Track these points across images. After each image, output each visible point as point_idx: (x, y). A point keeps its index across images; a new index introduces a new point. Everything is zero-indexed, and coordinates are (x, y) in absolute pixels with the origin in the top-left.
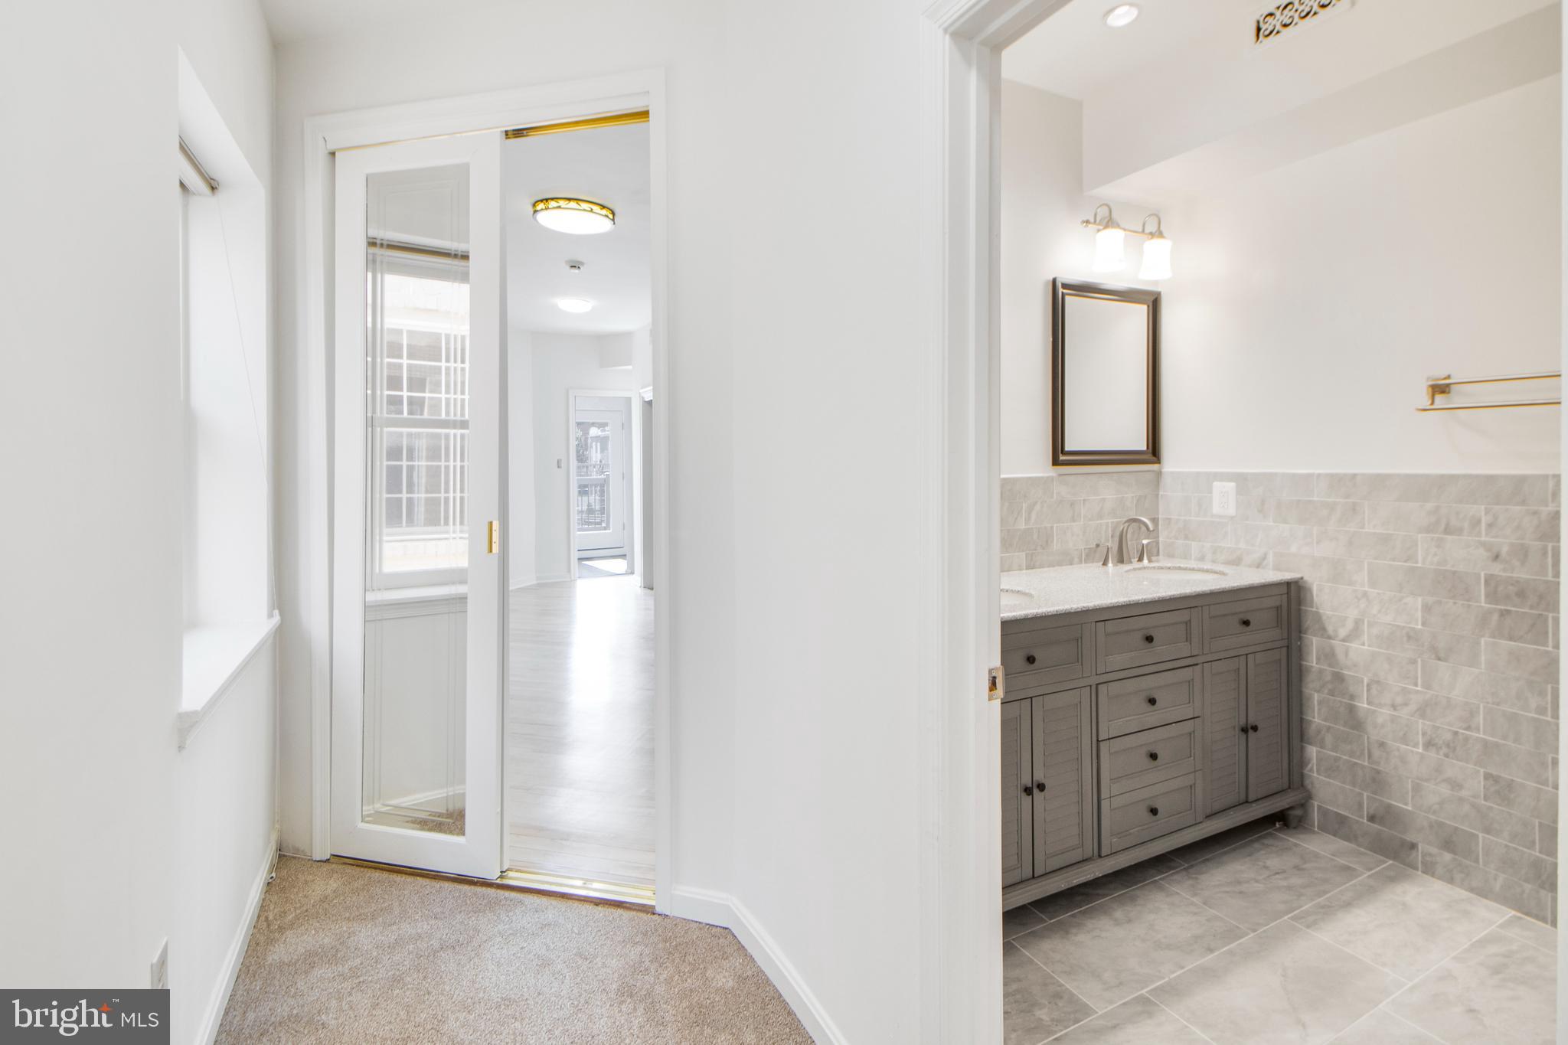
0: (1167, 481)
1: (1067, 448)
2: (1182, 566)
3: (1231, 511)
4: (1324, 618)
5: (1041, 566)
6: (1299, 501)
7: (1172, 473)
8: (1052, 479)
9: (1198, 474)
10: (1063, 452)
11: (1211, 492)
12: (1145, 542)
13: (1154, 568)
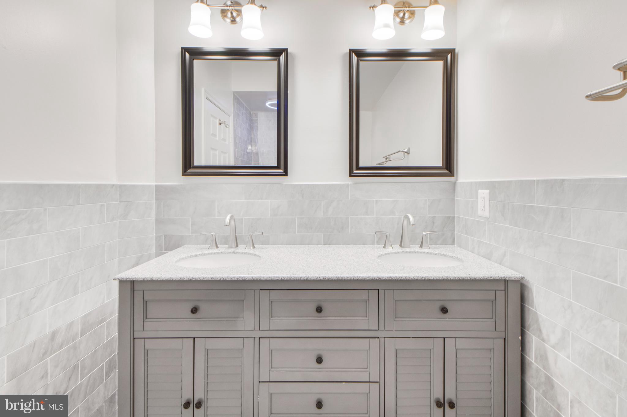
0: (458, 188)
1: (361, 165)
2: (445, 254)
3: (487, 214)
4: (540, 320)
5: (337, 243)
6: (525, 206)
7: (461, 183)
8: (348, 185)
9: (472, 182)
10: (358, 168)
11: (477, 198)
12: (424, 233)
13: (424, 253)
